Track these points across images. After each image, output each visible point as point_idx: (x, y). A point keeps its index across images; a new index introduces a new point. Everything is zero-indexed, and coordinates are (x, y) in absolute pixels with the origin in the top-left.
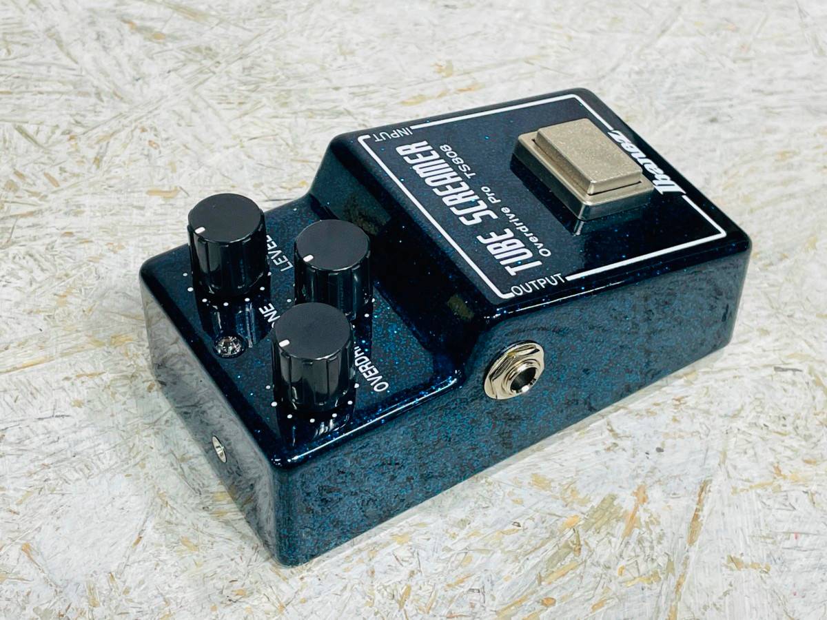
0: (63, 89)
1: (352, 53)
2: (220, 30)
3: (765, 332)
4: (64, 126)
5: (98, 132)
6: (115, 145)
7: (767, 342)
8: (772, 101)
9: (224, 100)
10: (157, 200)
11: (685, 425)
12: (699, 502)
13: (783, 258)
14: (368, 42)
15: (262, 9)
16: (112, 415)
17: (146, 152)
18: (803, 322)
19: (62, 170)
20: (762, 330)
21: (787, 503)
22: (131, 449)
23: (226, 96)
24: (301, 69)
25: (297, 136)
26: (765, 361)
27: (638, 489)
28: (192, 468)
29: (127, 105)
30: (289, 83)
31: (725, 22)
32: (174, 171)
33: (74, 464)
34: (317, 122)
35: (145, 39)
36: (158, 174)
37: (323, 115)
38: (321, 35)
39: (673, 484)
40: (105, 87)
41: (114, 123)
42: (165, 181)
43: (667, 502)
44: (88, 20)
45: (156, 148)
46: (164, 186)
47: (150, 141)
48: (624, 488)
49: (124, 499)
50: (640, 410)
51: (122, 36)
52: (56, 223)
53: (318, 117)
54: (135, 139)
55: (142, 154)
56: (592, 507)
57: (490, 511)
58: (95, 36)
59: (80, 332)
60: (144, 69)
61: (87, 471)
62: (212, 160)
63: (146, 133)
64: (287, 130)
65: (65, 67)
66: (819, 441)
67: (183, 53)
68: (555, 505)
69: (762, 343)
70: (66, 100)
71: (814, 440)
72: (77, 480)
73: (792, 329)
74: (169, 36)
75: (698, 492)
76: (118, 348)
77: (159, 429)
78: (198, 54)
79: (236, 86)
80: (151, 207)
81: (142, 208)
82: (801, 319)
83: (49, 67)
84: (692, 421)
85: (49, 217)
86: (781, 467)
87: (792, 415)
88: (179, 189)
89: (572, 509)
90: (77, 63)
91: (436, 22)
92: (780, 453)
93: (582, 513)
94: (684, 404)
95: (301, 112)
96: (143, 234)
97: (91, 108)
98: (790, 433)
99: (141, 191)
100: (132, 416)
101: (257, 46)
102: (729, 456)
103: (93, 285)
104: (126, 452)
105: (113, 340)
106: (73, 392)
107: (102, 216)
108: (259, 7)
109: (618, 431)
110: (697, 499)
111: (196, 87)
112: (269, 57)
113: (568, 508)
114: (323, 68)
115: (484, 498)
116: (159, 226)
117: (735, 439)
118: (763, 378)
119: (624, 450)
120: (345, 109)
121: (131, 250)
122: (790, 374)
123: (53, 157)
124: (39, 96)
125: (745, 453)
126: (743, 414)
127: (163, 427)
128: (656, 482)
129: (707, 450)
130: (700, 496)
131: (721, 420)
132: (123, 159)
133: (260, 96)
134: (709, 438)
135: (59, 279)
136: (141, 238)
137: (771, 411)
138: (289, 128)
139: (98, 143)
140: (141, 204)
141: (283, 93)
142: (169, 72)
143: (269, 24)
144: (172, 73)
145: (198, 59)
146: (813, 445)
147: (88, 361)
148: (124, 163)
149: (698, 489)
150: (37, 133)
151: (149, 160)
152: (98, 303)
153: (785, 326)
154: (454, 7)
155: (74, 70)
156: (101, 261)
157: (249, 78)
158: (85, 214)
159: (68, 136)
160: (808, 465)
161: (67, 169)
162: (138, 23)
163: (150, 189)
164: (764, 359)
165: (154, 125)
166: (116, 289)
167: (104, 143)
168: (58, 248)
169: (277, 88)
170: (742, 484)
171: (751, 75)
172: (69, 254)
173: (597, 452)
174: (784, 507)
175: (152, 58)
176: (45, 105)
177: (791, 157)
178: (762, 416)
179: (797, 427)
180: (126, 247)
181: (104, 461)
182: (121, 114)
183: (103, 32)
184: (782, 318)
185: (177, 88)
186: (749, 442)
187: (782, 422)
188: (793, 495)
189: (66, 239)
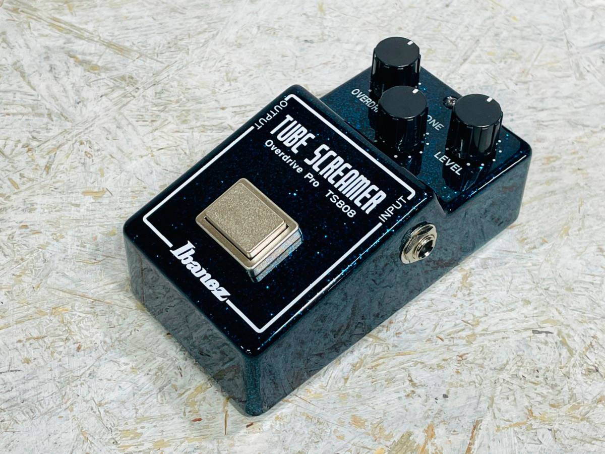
0: (25, 111)
1: (235, 80)
2: (139, 62)
3: (527, 302)
4: (24, 141)
5: (50, 145)
6: (60, 155)
7: (528, 310)
8: (542, 116)
9: (140, 118)
10: (89, 199)
11: (465, 376)
12: (472, 438)
13: (544, 242)
14: (248, 71)
15: (171, 45)
16: (51, 370)
17: (82, 161)
18: (556, 294)
19: (22, 176)
20: (525, 300)
21: (536, 439)
22: (63, 396)
23: (142, 115)
24: (198, 93)
25: (193, 147)
26: (525, 325)
27: (428, 428)
28: (106, 412)
29: (71, 124)
30: (188, 104)
31: (511, 52)
32: (102, 175)
33: (23, 408)
34: (209, 136)
35: (85, 70)
36: (91, 178)
37: (212, 129)
38: (213, 66)
39: (453, 423)
40: (55, 109)
41: (60, 138)
42: (96, 184)
43: (448, 438)
44: (45, 56)
45: (89, 158)
46: (95, 187)
47: (85, 152)
48: (418, 427)
49: (58, 435)
50: (432, 364)
51: (68, 68)
52: (15, 217)
53: (209, 131)
54: (75, 150)
55: (79, 162)
56: (395, 441)
57: (320, 444)
58: (48, 68)
59: (30, 304)
60: (84, 94)
61: (31, 414)
62: (131, 166)
63: (83, 145)
64: (186, 142)
65: (26, 94)
66: (562, 389)
67: (112, 81)
68: (367, 440)
69: (525, 311)
70: (27, 120)
71: (559, 388)
72: (25, 420)
73: (548, 300)
74: (102, 67)
75: (471, 430)
76: (57, 317)
77: (84, 380)
78: (123, 82)
79: (149, 107)
80: (84, 205)
81: (78, 206)
82: (554, 291)
83: (15, 94)
84: (470, 373)
85: (11, 214)
86: (533, 409)
87: (544, 368)
88: (105, 190)
89: (380, 443)
90: (35, 90)
91: (298, 54)
92: (533, 399)
93: (387, 447)
94: (465, 359)
95: (196, 127)
96: (78, 226)
97: (44, 126)
98: (541, 383)
99: (79, 192)
100: (65, 370)
101: (166, 75)
102: (495, 401)
103: (41, 266)
104: (60, 399)
105: (54, 311)
106: (24, 352)
107: (49, 212)
108: (169, 43)
109: (415, 381)
110: (471, 435)
111: (120, 108)
112: (175, 84)
113: (376, 443)
114: (214, 92)
115: (316, 434)
116: (90, 219)
117: (501, 387)
118: (524, 338)
119: (419, 396)
120: (228, 125)
121: (69, 239)
122: (544, 335)
123: (15, 165)
124: (7, 116)
125: (508, 398)
126: (508, 367)
127: (87, 379)
128: (442, 422)
129: (480, 397)
130: (473, 433)
131: (492, 372)
132: (66, 166)
133: (167, 115)
134: (482, 386)
135: (17, 262)
136: (77, 229)
137: (528, 365)
138: (187, 141)
139: (48, 154)
140: (78, 202)
141: (183, 112)
142: (101, 96)
143: (176, 57)
144: (103, 97)
145: (123, 86)
146: (557, 393)
147: (34, 327)
148: (66, 169)
149: (472, 427)
150: (5, 147)
151: (85, 167)
152: (44, 281)
153: (542, 297)
154: (312, 42)
155: (32, 95)
156: (47, 248)
157: (160, 101)
158: (37, 211)
159: (27, 149)
160: (553, 409)
161: (26, 175)
162: (80, 57)
163: (84, 190)
164: (525, 324)
165: (89, 139)
166: (58, 270)
167: (53, 154)
168: (17, 238)
169: (180, 108)
170: (505, 424)
171: (528, 95)
172: (24, 242)
173: (399, 398)
174: (534, 442)
175: (89, 86)
176: (11, 124)
177: (554, 161)
178: (522, 368)
179: (547, 378)
180: (66, 236)
181: (44, 406)
182: (65, 130)
183: (55, 65)
184: (541, 291)
185: (107, 109)
186: (511, 390)
187: (536, 374)
188: (541, 432)
189: (23, 230)
